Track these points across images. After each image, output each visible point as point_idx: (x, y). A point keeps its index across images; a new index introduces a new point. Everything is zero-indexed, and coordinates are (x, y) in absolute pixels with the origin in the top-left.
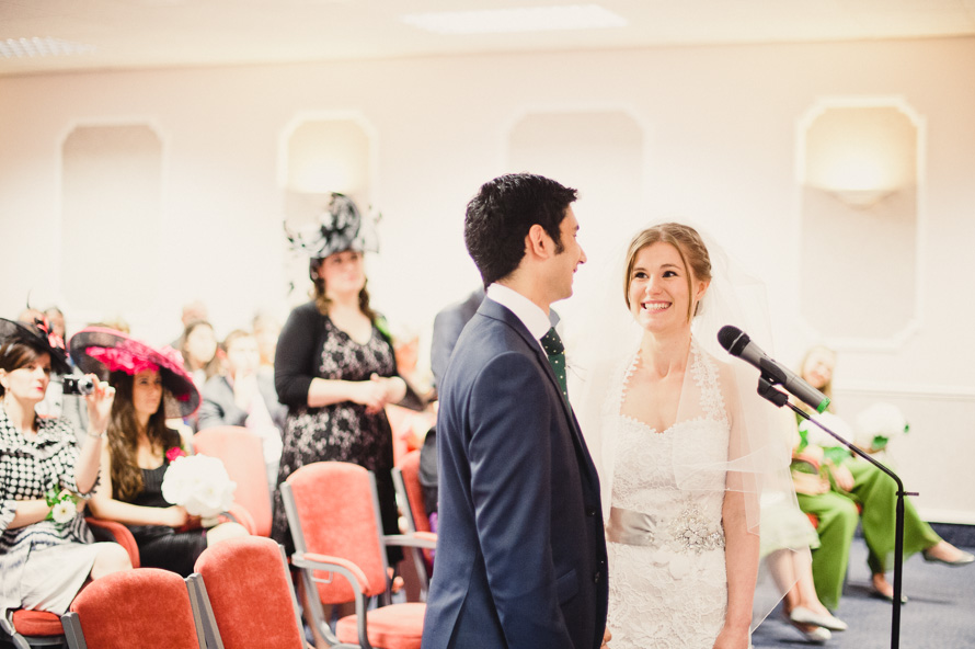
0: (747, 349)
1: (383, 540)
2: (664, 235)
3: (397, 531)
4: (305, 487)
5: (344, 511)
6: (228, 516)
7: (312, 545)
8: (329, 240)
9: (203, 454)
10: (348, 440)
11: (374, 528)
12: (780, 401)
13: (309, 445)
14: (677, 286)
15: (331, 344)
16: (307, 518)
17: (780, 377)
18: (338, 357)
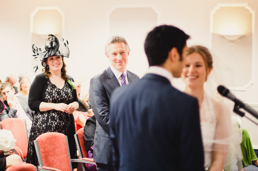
0: (229, 95)
1: (70, 160)
2: (197, 49)
3: (77, 157)
4: (42, 141)
5: (56, 150)
6: (14, 151)
7: (45, 163)
8: (49, 51)
9: (4, 129)
10: (55, 124)
11: (68, 156)
12: (242, 115)
13: (40, 125)
14: (202, 70)
15: (49, 89)
16: (43, 153)
17: (242, 105)
18: (50, 94)
